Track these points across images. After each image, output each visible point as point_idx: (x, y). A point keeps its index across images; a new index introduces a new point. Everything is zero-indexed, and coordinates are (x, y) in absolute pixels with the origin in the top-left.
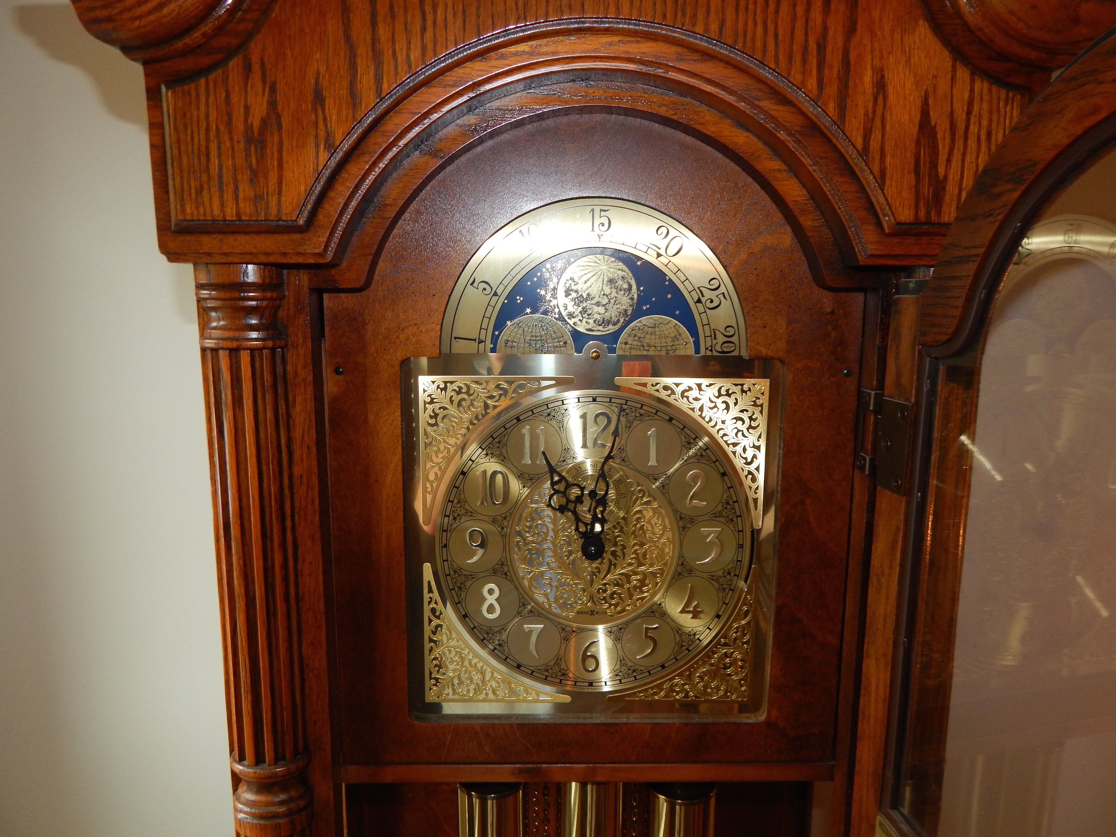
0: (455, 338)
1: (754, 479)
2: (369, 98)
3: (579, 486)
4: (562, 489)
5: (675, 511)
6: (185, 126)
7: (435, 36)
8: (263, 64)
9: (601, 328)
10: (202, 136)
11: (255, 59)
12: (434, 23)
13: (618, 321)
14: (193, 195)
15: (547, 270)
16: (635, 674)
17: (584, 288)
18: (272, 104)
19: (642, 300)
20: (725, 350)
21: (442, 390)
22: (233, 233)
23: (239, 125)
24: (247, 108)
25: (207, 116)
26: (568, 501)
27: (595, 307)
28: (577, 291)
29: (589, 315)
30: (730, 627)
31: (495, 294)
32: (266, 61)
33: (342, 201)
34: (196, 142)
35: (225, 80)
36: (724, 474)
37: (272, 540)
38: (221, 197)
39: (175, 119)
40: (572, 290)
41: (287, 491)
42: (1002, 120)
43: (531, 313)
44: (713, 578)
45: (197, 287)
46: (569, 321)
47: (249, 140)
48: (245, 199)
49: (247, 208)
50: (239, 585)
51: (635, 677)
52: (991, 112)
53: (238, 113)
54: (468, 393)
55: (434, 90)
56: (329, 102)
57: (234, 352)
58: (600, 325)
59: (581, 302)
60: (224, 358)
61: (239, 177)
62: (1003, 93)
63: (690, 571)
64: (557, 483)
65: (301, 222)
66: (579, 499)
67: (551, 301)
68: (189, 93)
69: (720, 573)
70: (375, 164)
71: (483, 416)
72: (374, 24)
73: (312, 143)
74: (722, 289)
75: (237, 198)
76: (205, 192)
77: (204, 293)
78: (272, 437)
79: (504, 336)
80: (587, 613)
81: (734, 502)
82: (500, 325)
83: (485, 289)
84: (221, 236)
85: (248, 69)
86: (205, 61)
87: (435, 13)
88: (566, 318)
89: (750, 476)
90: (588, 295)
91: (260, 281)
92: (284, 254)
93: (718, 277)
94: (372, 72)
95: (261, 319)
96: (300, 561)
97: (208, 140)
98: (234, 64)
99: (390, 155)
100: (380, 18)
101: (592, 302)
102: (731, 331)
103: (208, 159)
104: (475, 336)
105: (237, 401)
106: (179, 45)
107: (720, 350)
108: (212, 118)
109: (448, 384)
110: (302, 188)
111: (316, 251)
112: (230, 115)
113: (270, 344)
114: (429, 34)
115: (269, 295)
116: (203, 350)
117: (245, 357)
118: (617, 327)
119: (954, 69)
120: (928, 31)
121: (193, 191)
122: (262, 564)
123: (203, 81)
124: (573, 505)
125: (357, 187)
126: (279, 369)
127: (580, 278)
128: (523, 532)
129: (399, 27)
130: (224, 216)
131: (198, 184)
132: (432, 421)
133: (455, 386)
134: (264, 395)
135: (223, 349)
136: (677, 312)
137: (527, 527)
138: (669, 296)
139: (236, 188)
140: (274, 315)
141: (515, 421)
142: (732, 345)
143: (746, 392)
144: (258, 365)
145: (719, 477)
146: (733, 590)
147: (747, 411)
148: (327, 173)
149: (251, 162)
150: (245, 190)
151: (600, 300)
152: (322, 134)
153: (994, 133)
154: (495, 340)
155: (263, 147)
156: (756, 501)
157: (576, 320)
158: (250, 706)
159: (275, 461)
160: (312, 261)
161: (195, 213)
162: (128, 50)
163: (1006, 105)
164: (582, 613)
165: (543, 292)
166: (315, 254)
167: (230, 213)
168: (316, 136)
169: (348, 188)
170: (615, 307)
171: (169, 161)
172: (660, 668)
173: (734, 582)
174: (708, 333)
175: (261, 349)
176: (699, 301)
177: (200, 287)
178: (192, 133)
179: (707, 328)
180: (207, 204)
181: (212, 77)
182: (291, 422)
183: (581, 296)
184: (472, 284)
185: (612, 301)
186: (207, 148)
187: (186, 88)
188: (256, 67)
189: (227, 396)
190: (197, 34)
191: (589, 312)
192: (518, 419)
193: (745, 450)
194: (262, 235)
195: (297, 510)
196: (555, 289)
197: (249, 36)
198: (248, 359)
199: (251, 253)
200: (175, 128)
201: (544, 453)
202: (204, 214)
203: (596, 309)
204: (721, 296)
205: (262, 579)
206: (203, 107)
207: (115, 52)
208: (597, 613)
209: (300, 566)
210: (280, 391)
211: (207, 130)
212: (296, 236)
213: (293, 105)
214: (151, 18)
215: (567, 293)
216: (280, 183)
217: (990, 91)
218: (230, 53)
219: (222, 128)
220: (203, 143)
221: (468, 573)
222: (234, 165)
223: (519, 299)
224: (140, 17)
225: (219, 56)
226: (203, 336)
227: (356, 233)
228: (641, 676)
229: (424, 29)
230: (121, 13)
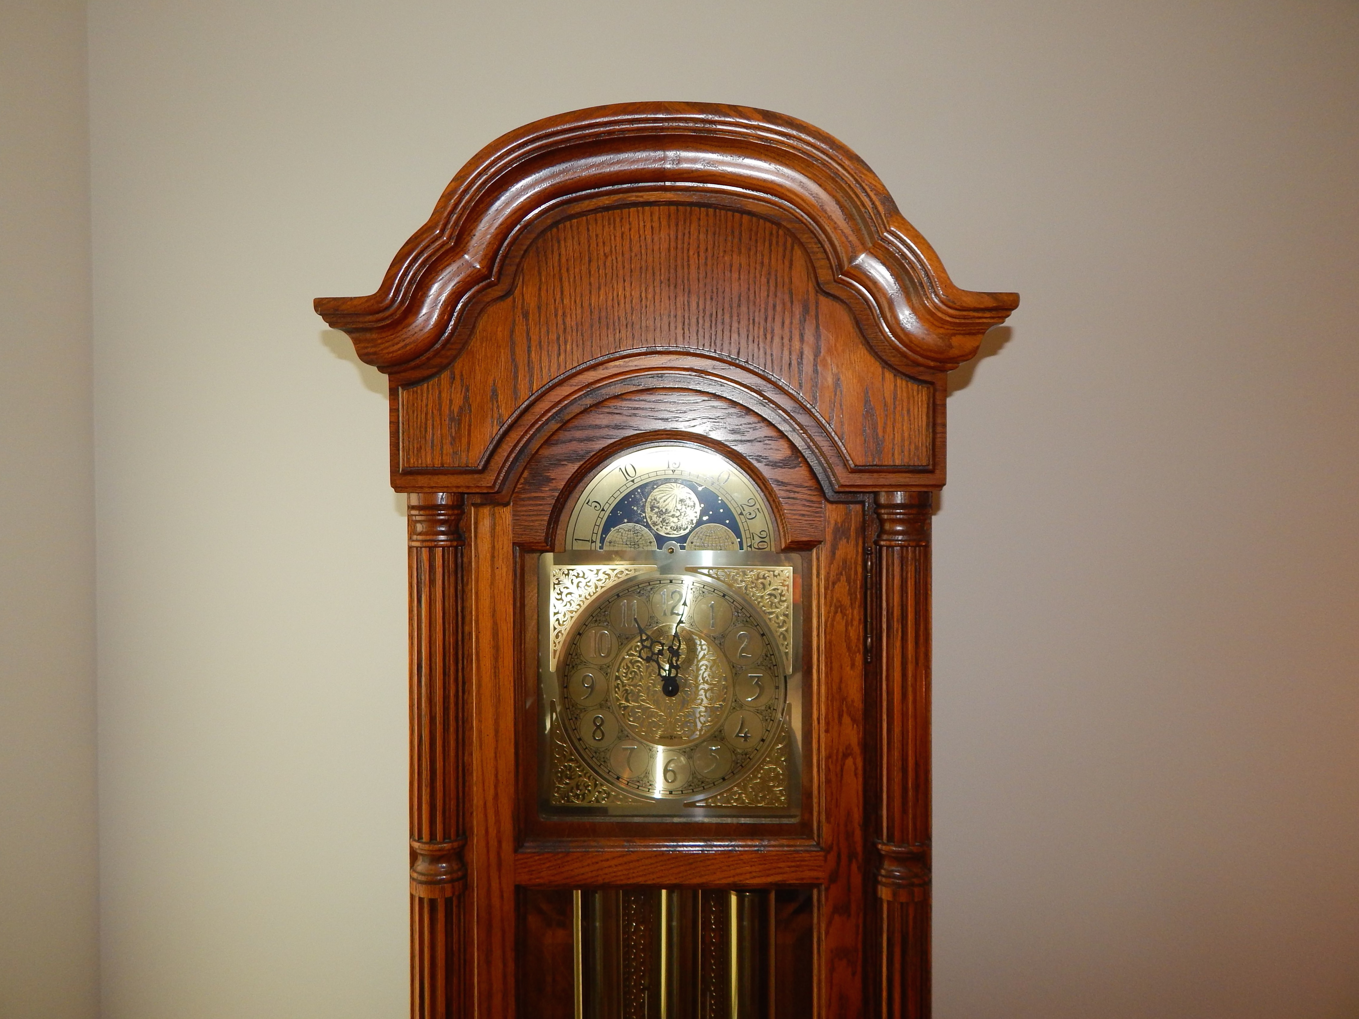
0: (576, 540)
1: (785, 639)
2: (524, 392)
3: (660, 643)
4: (649, 645)
5: (729, 661)
6: (413, 412)
7: (566, 358)
8: (462, 375)
9: (675, 532)
10: (423, 416)
11: (457, 372)
12: (566, 351)
13: (687, 527)
14: (415, 452)
15: (638, 493)
16: (703, 785)
17: (664, 505)
18: (466, 399)
19: (703, 513)
20: (760, 547)
21: (566, 575)
22: (437, 474)
23: (446, 411)
24: (451, 401)
25: (427, 405)
26: (653, 654)
27: (671, 518)
28: (658, 508)
29: (667, 523)
30: (773, 748)
31: (603, 510)
32: (464, 373)
33: (506, 454)
34: (419, 420)
35: (439, 384)
36: (763, 635)
37: (449, 676)
38: (432, 453)
39: (407, 408)
40: (655, 507)
41: (460, 643)
42: (916, 402)
43: (627, 522)
44: (758, 712)
45: (409, 507)
46: (653, 527)
47: (452, 419)
48: (447, 455)
49: (448, 460)
50: (426, 707)
51: (703, 787)
52: (909, 398)
53: (445, 403)
54: (583, 577)
55: (564, 388)
56: (500, 397)
57: (431, 549)
58: (674, 530)
59: (662, 515)
60: (425, 554)
61: (444, 442)
62: (915, 387)
63: (741, 706)
64: (645, 640)
65: (480, 468)
66: (661, 652)
67: (641, 514)
68: (417, 392)
69: (763, 708)
70: (526, 432)
71: (594, 593)
72: (529, 352)
73: (489, 420)
74: (758, 506)
75: (442, 454)
76: (423, 451)
77: (413, 512)
78: (453, 605)
79: (609, 537)
80: (667, 737)
81: (771, 655)
82: (606, 530)
83: (596, 507)
84: (430, 476)
85: (453, 378)
86: (426, 373)
87: (566, 345)
88: (652, 526)
89: (782, 637)
90: (666, 510)
91: (451, 503)
92: (468, 487)
93: (754, 498)
94: (527, 379)
95: (449, 527)
96: (466, 694)
97: (426, 419)
98: (445, 375)
99: (537, 426)
100: (533, 349)
101: (669, 515)
102: (764, 534)
103: (426, 431)
104: (589, 538)
105: (432, 582)
106: (413, 364)
107: (757, 547)
108: (430, 406)
109: (570, 571)
110: (482, 447)
111: (489, 485)
112: (440, 404)
113: (455, 544)
114: (562, 357)
115: (456, 512)
116: (410, 548)
117: (439, 551)
118: (687, 531)
119: (883, 374)
120: (866, 352)
121: (415, 449)
122: (442, 693)
123: (426, 385)
124: (656, 656)
125: (515, 446)
126: (459, 560)
127: (661, 498)
128: (621, 677)
129: (544, 353)
130: (433, 464)
131: (419, 446)
132: (559, 597)
133: (575, 573)
134: (449, 577)
135: (425, 547)
136: (727, 522)
137: (625, 673)
138: (721, 511)
139: (442, 448)
140: (457, 526)
141: (616, 597)
142: (766, 544)
143: (776, 576)
144: (446, 557)
145: (759, 637)
146: (773, 721)
147: (778, 589)
148: (497, 438)
149: (452, 432)
150: (448, 449)
151: (674, 513)
152: (496, 415)
153: (911, 409)
154: (602, 540)
155: (460, 424)
156: (787, 654)
157: (658, 527)
158: (428, 797)
159: (454, 621)
160: (485, 491)
161: (416, 463)
162: (382, 369)
163: (918, 394)
164: (664, 738)
165: (635, 508)
166: (487, 487)
167: (437, 463)
168: (492, 416)
169: (510, 446)
170: (685, 518)
171: (401, 431)
172: (722, 780)
173: (774, 714)
174: (748, 536)
175: (449, 547)
176: (741, 514)
177: (411, 508)
178: (417, 415)
179: (747, 532)
180: (423, 457)
181: (431, 383)
182: (465, 596)
183: (662, 510)
184: (587, 503)
185: (683, 514)
186: (426, 424)
187: (415, 389)
188: (458, 377)
189: (425, 577)
190: (423, 358)
191: (667, 522)
192: (618, 595)
193: (777, 617)
194: (455, 476)
195: (466, 656)
196: (644, 506)
197: (455, 358)
198: (441, 554)
199: (448, 487)
200: (407, 412)
201: (635, 619)
202: (421, 464)
203: (672, 519)
204: (757, 511)
205: (441, 704)
206: (424, 401)
207: (375, 369)
208: (675, 737)
209: (465, 697)
210: (459, 575)
211: (426, 414)
212: (476, 476)
213: (478, 398)
214: (399, 352)
215: (652, 509)
216: (469, 443)
217: (907, 385)
218: (442, 368)
219: (435, 412)
220: (423, 421)
221: (582, 707)
222: (441, 434)
223: (620, 513)
224: (393, 352)
225: (435, 370)
226: (410, 539)
227: (513, 472)
228: (708, 787)
229: (559, 354)
230: (382, 350)
